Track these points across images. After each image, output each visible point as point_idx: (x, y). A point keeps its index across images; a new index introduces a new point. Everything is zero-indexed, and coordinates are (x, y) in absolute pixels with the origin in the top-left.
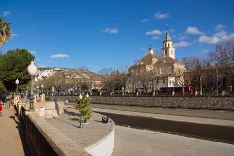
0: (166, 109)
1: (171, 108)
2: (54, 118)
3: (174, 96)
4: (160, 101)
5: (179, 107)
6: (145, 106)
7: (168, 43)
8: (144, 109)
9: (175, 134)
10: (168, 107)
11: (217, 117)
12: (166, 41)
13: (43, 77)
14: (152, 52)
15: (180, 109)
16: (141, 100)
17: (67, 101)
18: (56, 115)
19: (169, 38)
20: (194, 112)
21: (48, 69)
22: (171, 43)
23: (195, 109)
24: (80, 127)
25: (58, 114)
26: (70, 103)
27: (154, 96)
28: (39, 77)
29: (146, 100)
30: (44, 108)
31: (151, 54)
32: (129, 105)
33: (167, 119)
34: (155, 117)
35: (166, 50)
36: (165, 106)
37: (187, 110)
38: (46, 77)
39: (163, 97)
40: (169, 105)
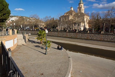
0: (83, 40)
1: (87, 39)
2: (23, 45)
3: (89, 33)
4: (80, 36)
5: (91, 40)
6: (71, 38)
7: (81, 4)
8: (71, 39)
9: (93, 55)
10: (85, 39)
11: (113, 46)
12: (80, 3)
13: (12, 20)
14: (72, 9)
15: (92, 41)
16: (69, 35)
17: (30, 34)
18: (24, 43)
19: (82, 2)
20: (100, 43)
21: (14, 16)
22: (83, 5)
23: (100, 41)
24: (45, 54)
25: (26, 42)
26: (32, 35)
27: (77, 33)
28: (10, 21)
29: (72, 35)
30: (16, 38)
31: (72, 10)
32: (62, 37)
33: (86, 46)
34: (78, 45)
35: (80, 8)
36: (83, 38)
37: (96, 41)
38: (13, 20)
39: (82, 33)
40: (86, 38)
